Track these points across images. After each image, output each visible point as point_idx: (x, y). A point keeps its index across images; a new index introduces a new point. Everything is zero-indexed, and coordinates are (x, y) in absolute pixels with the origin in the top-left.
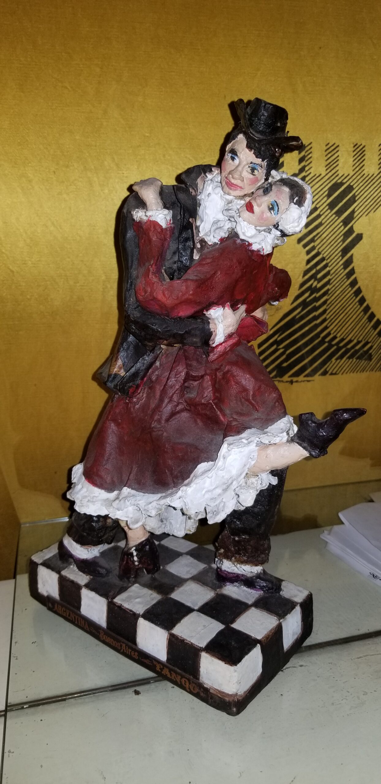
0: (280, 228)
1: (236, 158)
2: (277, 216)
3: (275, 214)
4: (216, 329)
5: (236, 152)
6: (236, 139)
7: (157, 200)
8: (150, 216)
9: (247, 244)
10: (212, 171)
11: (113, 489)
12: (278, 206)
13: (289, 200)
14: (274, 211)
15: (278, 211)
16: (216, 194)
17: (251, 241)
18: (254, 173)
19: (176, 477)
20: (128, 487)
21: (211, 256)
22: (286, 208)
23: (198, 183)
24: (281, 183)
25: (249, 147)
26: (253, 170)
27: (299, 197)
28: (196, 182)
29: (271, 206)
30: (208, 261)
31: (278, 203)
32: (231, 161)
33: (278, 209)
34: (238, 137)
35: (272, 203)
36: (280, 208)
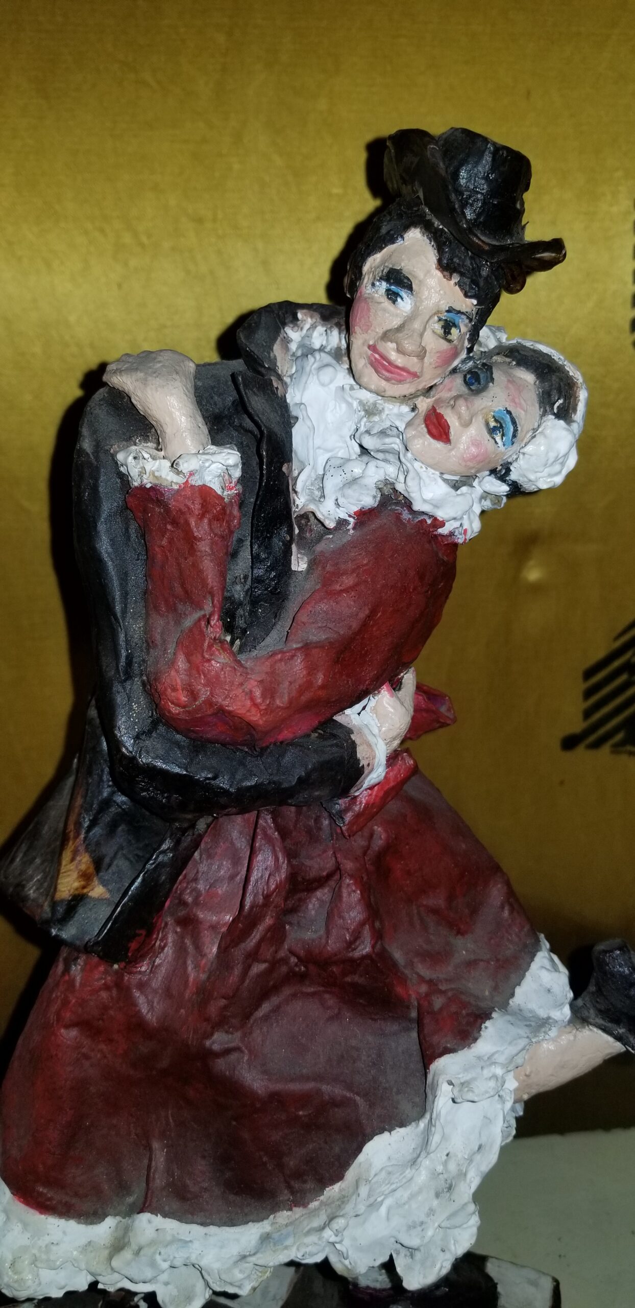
0: (513, 476)
1: (403, 293)
2: (509, 449)
3: (507, 443)
4: (374, 758)
5: (408, 279)
6: (400, 242)
7: (195, 419)
8: (192, 474)
9: (429, 521)
10: (297, 319)
11: (100, 1211)
12: (514, 422)
13: (537, 406)
14: (503, 435)
15: (514, 436)
16: (323, 385)
17: (441, 515)
18: (449, 337)
19: (299, 1175)
20: (154, 1212)
21: (350, 566)
22: (532, 428)
23: (275, 356)
24: (508, 360)
25: (447, 267)
26: (448, 326)
27: (565, 400)
28: (272, 355)
29: (493, 424)
30: (348, 581)
31: (514, 415)
32: (387, 304)
33: (516, 430)
34: (406, 236)
35: (496, 415)
36: (519, 429)
